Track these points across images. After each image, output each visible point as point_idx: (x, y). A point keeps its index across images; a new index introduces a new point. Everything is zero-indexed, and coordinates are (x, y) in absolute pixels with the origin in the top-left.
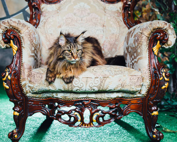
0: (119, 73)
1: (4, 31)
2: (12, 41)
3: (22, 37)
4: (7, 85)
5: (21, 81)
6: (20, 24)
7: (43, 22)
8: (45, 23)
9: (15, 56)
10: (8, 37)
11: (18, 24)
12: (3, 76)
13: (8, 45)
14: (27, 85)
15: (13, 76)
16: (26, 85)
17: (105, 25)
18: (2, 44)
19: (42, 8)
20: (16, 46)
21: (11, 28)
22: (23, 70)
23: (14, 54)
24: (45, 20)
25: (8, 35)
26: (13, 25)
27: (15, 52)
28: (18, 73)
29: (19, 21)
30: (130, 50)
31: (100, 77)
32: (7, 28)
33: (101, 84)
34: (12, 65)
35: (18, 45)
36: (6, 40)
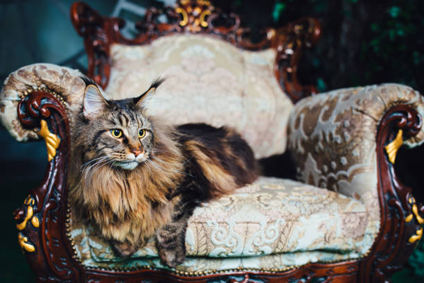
0: (320, 208)
2: (44, 123)
4: (30, 241)
5: (68, 228)
6: (68, 78)
7: (117, 82)
8: (121, 84)
9: (52, 164)
10: (35, 112)
11: (61, 78)
12: (16, 218)
13: (33, 133)
14: (85, 239)
15: (47, 217)
16: (82, 238)
17: (246, 92)
18: (16, 131)
20: (54, 136)
21: (42, 89)
23: (50, 157)
25: (34, 105)
26: (49, 80)
27: (53, 151)
28: (59, 209)
29: (66, 71)
30: (320, 149)
31: (278, 221)
32: (31, 86)
33: (280, 237)
34: (45, 186)
35: (61, 133)
36: (29, 120)
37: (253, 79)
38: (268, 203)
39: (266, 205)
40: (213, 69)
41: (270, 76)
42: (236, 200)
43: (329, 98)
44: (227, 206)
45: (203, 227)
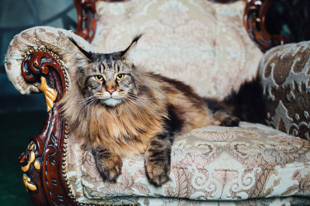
1: (27, 55)
2: (43, 79)
3: (67, 69)
4: (32, 181)
5: (64, 170)
6: (63, 39)
7: (102, 35)
8: (105, 36)
9: (50, 114)
10: (36, 69)
11: (58, 39)
12: (21, 162)
13: (34, 87)
14: (79, 180)
15: (47, 160)
16: (76, 179)
17: (217, 42)
18: (20, 85)
19: (100, 10)
20: (52, 90)
21: (42, 49)
22: (70, 146)
23: (49, 109)
24: (105, 32)
25: (35, 65)
26: (48, 42)
27: (52, 104)
28: (57, 153)
29: (62, 33)
30: (292, 98)
31: (255, 169)
32: (33, 47)
33: (256, 184)
34: (45, 134)
35: (58, 87)
36: (31, 76)
37: (224, 30)
38: (245, 152)
39: (244, 154)
40: (187, 21)
41: (240, 27)
42: (215, 148)
43: (301, 49)
44: (206, 154)
45: (184, 172)
